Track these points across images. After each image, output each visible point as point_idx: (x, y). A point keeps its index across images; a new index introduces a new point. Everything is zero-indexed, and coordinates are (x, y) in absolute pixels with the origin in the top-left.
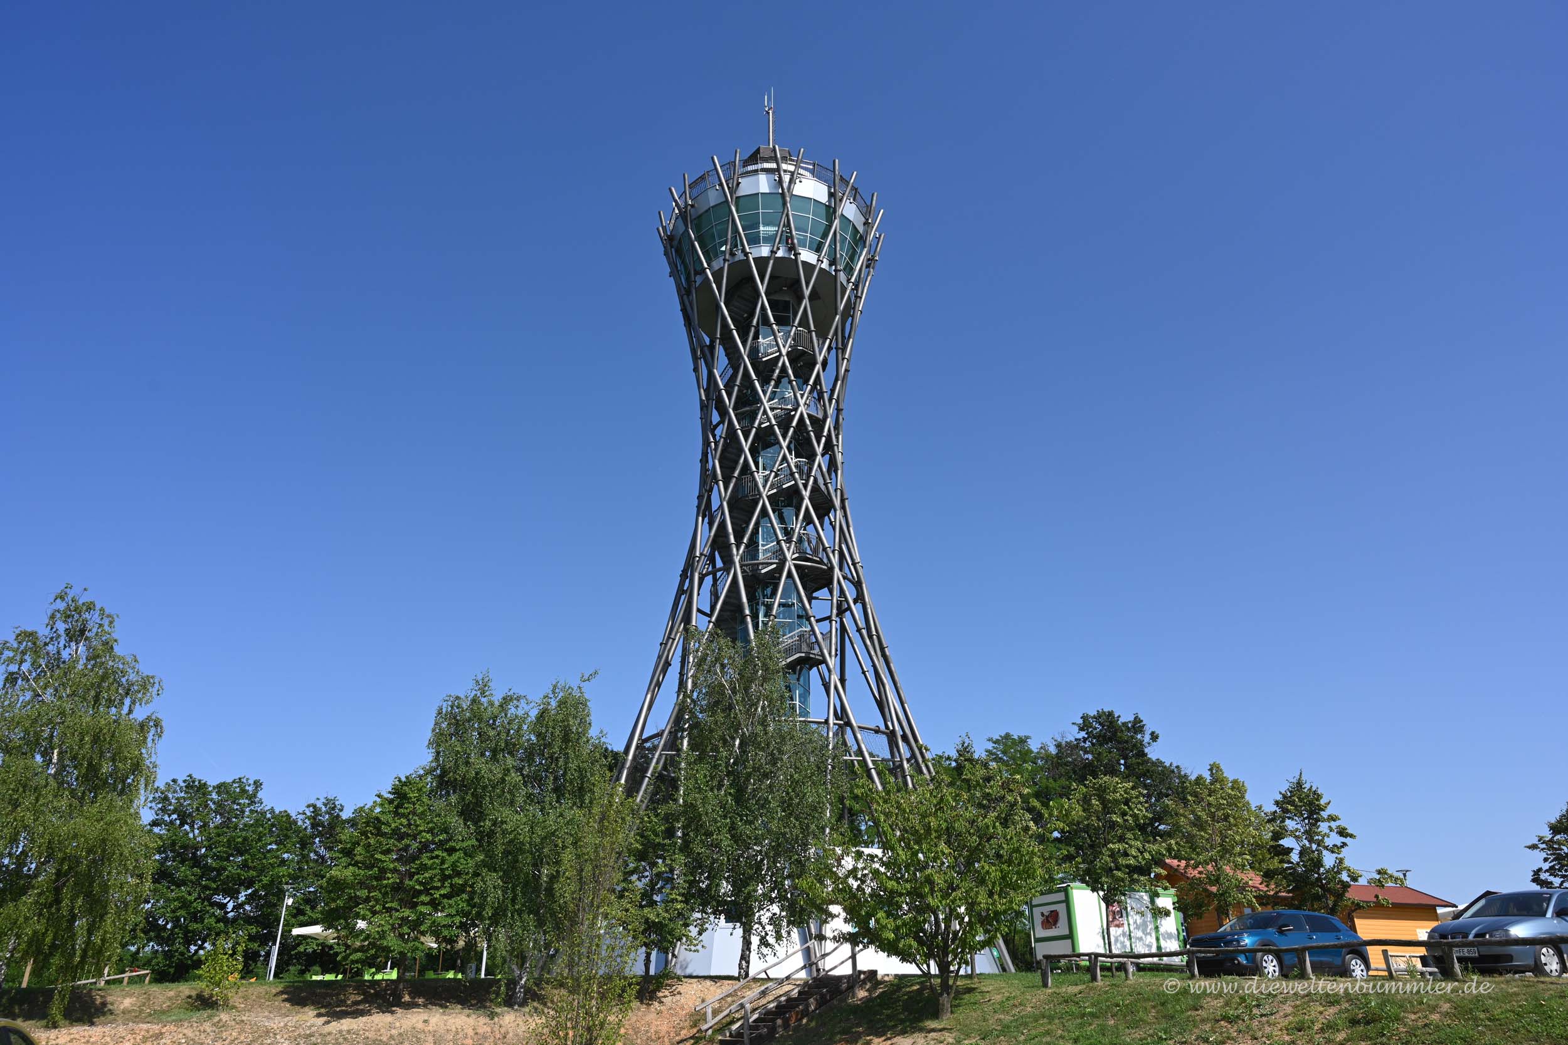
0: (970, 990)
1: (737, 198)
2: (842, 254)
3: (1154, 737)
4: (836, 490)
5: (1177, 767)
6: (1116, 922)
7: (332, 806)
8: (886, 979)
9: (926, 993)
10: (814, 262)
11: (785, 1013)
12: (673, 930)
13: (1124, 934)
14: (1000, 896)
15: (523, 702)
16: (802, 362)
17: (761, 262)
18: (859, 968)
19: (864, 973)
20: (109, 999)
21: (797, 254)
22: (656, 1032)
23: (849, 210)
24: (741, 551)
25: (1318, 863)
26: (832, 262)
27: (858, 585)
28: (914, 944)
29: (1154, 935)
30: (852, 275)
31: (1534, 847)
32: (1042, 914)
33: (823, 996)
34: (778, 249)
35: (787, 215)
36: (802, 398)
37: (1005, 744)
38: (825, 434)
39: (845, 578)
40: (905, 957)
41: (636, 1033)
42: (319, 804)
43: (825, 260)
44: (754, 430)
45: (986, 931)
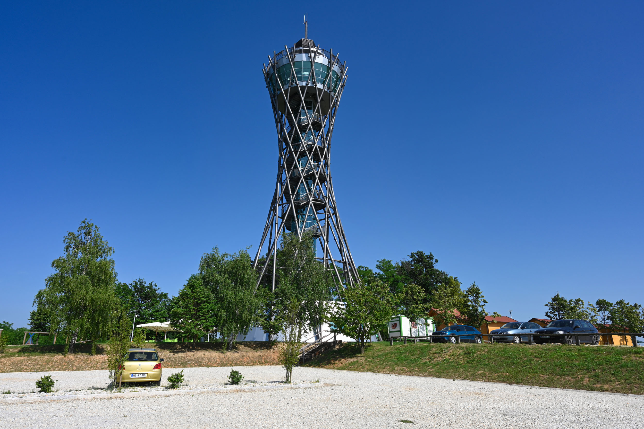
0: (369, 346)
1: (294, 62)
2: (332, 85)
3: (437, 261)
4: (328, 175)
5: (444, 272)
6: (414, 327)
7: (142, 282)
8: (344, 343)
9: (357, 347)
10: (322, 88)
11: (314, 352)
12: (278, 328)
13: (417, 330)
14: (380, 320)
15: (228, 256)
16: (317, 126)
17: (303, 88)
18: (337, 340)
19: (338, 341)
20: (103, 347)
21: (316, 86)
22: (274, 358)
23: (335, 68)
24: (294, 197)
25: (477, 310)
26: (329, 88)
27: (334, 209)
28: (355, 333)
29: (426, 331)
30: (336, 93)
31: (546, 305)
32: (392, 324)
33: (326, 347)
34: (309, 83)
35: (313, 70)
36: (316, 140)
37: (383, 263)
38: (324, 154)
39: (330, 207)
40: (352, 337)
41: (268, 358)
42: (137, 281)
43: (326, 88)
44: (299, 152)
45: (375, 330)
